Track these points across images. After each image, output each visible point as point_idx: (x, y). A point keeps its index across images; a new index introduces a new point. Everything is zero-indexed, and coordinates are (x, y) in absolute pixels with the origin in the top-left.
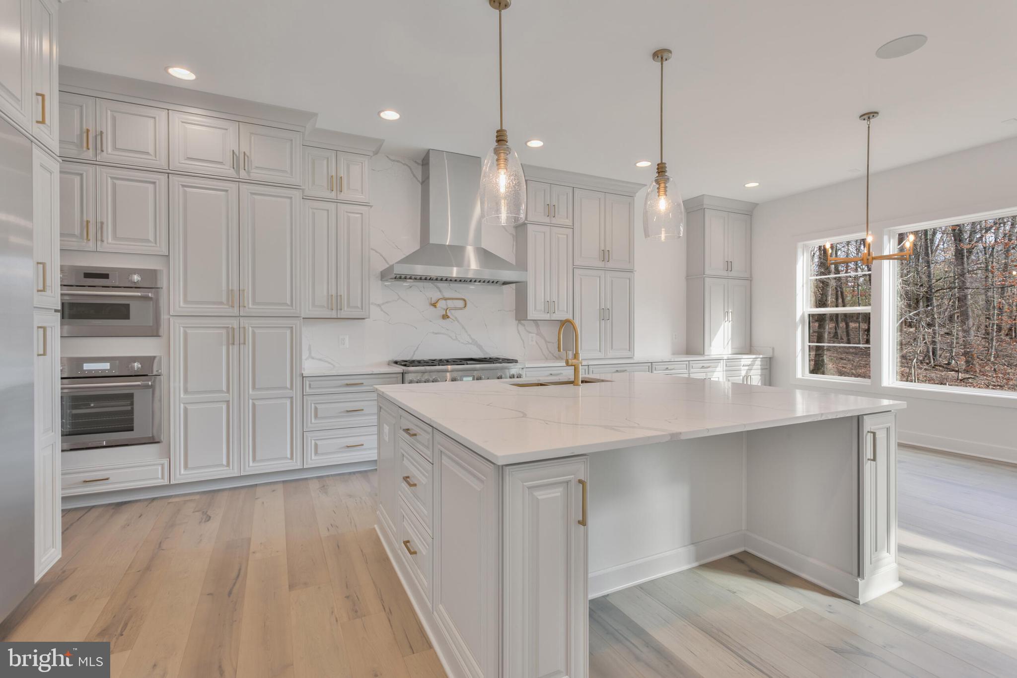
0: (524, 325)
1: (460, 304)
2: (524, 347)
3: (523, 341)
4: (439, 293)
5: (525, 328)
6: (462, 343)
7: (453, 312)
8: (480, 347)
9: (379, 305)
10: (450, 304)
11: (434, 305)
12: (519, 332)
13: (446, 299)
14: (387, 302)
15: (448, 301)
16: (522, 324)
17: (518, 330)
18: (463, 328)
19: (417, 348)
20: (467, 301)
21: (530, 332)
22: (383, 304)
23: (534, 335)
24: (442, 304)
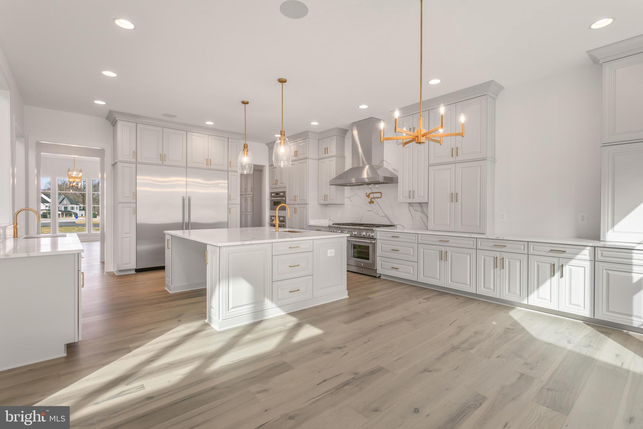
0: (413, 206)
1: (379, 195)
2: (413, 221)
3: (412, 216)
4: (370, 190)
5: (413, 208)
6: (380, 216)
7: (376, 199)
8: (388, 218)
9: (349, 198)
10: (375, 195)
11: (368, 196)
12: (409, 211)
13: (373, 193)
14: (352, 196)
15: (374, 194)
16: (411, 205)
17: (409, 209)
18: (381, 208)
19: (362, 218)
20: (383, 194)
21: (417, 211)
22: (350, 197)
23: (419, 213)
24: (371, 196)
